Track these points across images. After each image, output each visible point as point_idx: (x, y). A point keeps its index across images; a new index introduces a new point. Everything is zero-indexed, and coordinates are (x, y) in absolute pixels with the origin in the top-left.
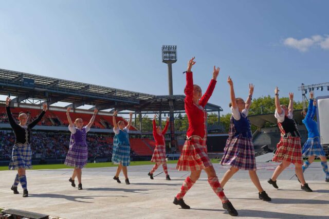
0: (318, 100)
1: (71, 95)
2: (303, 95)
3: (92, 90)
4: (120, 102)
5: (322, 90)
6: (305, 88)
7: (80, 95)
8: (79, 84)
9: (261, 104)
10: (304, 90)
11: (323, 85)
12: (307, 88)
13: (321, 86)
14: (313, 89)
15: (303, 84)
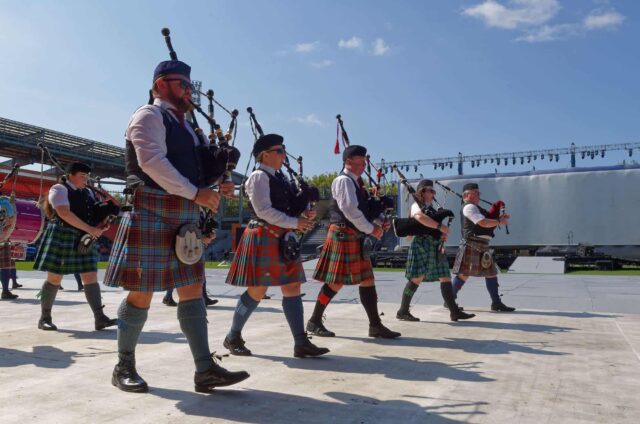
1: (8, 145)
3: (49, 139)
4: (100, 164)
5: (407, 170)
6: (386, 166)
7: (27, 145)
8: (26, 127)
9: (323, 183)
10: (384, 169)
11: (409, 164)
12: (388, 166)
13: (406, 164)
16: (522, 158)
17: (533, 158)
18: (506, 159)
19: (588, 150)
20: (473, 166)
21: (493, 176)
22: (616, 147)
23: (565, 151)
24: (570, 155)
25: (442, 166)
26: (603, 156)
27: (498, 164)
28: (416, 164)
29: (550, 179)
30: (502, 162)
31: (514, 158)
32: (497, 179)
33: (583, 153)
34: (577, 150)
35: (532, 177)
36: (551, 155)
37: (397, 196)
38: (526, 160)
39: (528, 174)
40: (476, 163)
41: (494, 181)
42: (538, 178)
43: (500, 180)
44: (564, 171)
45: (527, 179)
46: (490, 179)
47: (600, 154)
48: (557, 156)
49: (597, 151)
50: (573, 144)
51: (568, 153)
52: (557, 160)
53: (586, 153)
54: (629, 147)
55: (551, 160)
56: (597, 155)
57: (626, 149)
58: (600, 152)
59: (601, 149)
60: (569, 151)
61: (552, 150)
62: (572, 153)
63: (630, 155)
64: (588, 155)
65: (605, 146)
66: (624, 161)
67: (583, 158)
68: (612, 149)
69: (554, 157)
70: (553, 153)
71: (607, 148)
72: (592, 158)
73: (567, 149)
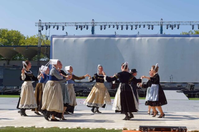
0: (54, 39)
2: (40, 31)
5: (57, 29)
6: (42, 25)
10: (41, 27)
11: (59, 25)
12: (44, 25)
13: (57, 25)
14: (50, 27)
15: (40, 20)
16: (132, 26)
17: (138, 26)
18: (122, 26)
19: (173, 24)
20: (101, 29)
21: (114, 36)
22: (186, 24)
23: (157, 24)
25: (81, 27)
26: (178, 28)
27: (117, 29)
28: (64, 25)
29: (148, 41)
30: (120, 28)
31: (127, 26)
32: (117, 39)
33: (168, 25)
34: (163, 24)
35: (138, 39)
37: (50, 46)
38: (134, 27)
39: (135, 36)
40: (103, 27)
41: (114, 40)
42: (141, 39)
43: (119, 40)
44: (156, 36)
45: (135, 40)
46: (111, 38)
47: (177, 27)
49: (175, 25)
50: (162, 19)
51: (159, 25)
52: (152, 29)
53: (169, 26)
54: (192, 24)
55: (149, 29)
56: (175, 27)
57: (191, 25)
58: (177, 26)
59: (177, 24)
60: (160, 24)
61: (150, 22)
62: (161, 25)
63: (193, 29)
64: (170, 27)
65: (180, 22)
66: (189, 32)
67: (167, 28)
68: (183, 25)
69: (151, 27)
70: (150, 24)
71: (181, 23)
72: (172, 29)
73: (158, 22)
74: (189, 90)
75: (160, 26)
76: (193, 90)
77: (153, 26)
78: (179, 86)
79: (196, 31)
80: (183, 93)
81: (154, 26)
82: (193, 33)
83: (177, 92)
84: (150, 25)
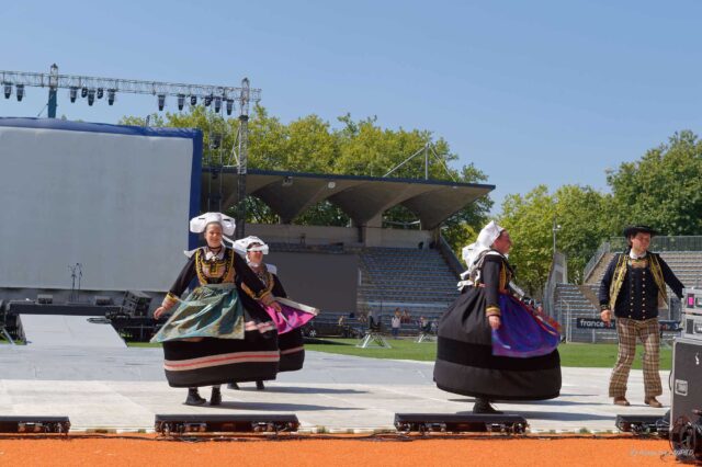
19: (93, 85)
22: (137, 86)
23: (38, 81)
24: (47, 89)
26: (111, 102)
33: (76, 88)
34: (61, 83)
36: (8, 85)
48: (21, 86)
49: (101, 91)
50: (55, 66)
51: (43, 86)
52: (20, 98)
53: (79, 92)
54: (159, 90)
55: (7, 96)
56: (99, 97)
57: (154, 93)
58: (105, 93)
59: (108, 87)
60: (46, 82)
61: (11, 73)
62: (52, 87)
63: (161, 108)
64: (84, 96)
65: (117, 81)
66: (148, 117)
67: (73, 100)
68: (129, 91)
69: (14, 89)
70: (12, 81)
71: (120, 86)
72: (91, 103)
73: (42, 75)
74: (133, 317)
75: (48, 89)
76: (145, 314)
77: (22, 86)
78: (101, 303)
79: (172, 115)
80: (110, 327)
81: (26, 88)
82: (161, 123)
83: (92, 321)
84: (10, 84)
